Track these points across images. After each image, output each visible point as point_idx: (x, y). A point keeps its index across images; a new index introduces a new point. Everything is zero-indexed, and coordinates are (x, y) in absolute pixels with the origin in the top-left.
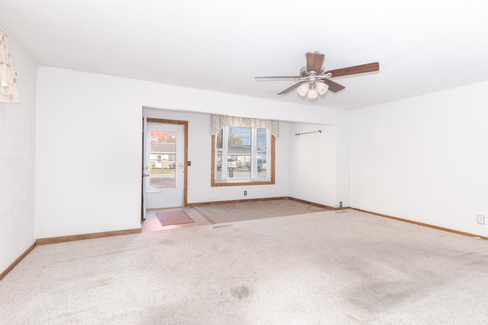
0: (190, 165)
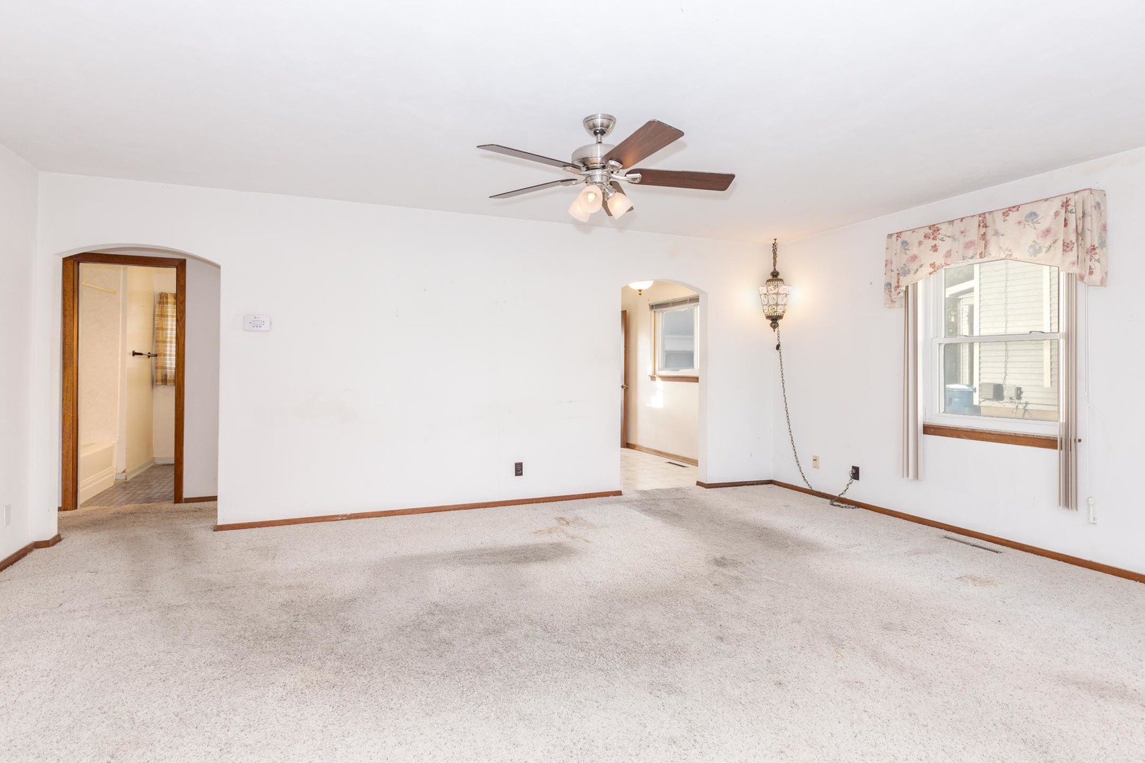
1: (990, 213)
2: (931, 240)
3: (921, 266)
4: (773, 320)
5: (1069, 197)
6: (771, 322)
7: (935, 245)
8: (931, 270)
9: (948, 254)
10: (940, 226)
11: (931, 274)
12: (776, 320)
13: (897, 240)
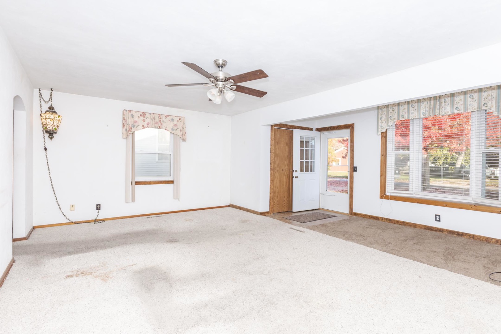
0: (356, 171)
1: (162, 115)
2: (142, 117)
3: (139, 125)
4: (50, 134)
5: (181, 117)
6: (49, 135)
7: (144, 120)
8: (143, 128)
9: (148, 124)
10: (146, 114)
11: (142, 129)
12: (52, 134)
13: (129, 113)
